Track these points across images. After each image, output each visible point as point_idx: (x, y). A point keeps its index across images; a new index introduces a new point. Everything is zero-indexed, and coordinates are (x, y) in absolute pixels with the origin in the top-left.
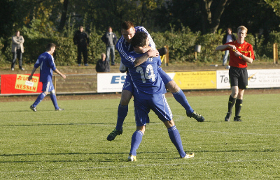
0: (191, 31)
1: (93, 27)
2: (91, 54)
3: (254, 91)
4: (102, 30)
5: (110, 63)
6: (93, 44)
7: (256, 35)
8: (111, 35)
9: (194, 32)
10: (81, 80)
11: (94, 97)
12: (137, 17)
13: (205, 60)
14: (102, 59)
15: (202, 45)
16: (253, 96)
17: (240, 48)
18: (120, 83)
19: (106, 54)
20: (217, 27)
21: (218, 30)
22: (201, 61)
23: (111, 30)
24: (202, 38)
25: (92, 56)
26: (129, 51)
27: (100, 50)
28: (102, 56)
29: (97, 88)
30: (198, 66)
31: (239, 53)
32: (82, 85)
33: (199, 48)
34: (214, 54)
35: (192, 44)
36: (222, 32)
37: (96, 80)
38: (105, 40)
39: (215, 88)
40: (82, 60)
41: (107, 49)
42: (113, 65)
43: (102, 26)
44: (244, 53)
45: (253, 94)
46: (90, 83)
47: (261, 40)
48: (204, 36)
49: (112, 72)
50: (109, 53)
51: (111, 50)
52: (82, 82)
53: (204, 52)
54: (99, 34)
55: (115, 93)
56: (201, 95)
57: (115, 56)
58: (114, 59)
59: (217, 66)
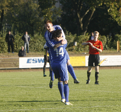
0: (72, 34)
1: (17, 31)
2: (16, 47)
3: (106, 68)
4: (22, 33)
5: (26, 52)
6: (17, 41)
7: (108, 36)
8: (27, 36)
9: (73, 35)
10: (10, 61)
11: (17, 71)
12: (41, 26)
13: (79, 50)
14: (22, 50)
15: (77, 42)
16: (105, 70)
17: (95, 44)
18: (32, 63)
19: (24, 47)
20: (86, 32)
21: (86, 33)
22: (77, 51)
23: (27, 33)
24: (78, 38)
25: (16, 48)
26: (51, 39)
27: (21, 45)
28: (22, 48)
29: (19, 66)
30: (75, 53)
31: (94, 47)
32: (11, 64)
33: (76, 44)
34: (84, 47)
35: (72, 41)
36: (88, 35)
37: (18, 61)
38: (24, 39)
39: (84, 66)
40: (11, 50)
41: (25, 44)
42: (28, 53)
43: (22, 31)
44: (97, 47)
45: (105, 69)
46: (15, 63)
47: (110, 39)
48: (79, 37)
49: (27, 56)
50: (25, 46)
51: (27, 45)
52: (10, 62)
53: (78, 46)
54: (20, 36)
55: (29, 68)
56: (77, 70)
57: (29, 48)
58: (29, 49)
59: (85, 53)
